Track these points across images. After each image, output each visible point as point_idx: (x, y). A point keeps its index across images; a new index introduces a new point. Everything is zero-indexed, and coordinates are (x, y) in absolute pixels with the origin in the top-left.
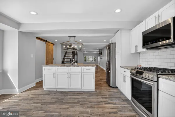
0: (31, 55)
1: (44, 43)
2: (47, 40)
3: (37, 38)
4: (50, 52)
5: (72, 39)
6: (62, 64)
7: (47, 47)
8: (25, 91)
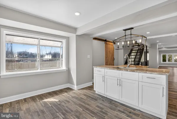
0: (88, 56)
1: (103, 42)
2: (106, 40)
3: (95, 39)
4: (109, 51)
5: (128, 32)
6: (125, 64)
7: (106, 47)
8: (82, 89)
